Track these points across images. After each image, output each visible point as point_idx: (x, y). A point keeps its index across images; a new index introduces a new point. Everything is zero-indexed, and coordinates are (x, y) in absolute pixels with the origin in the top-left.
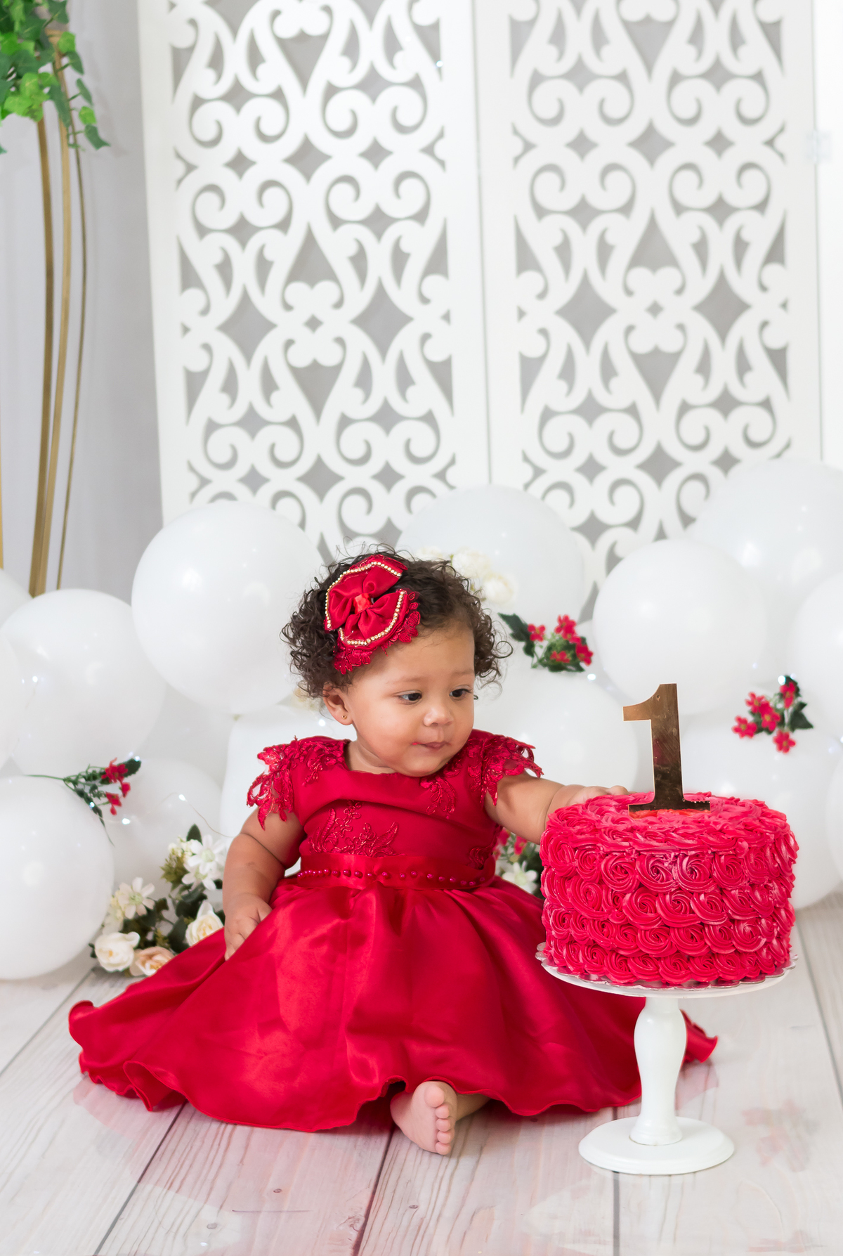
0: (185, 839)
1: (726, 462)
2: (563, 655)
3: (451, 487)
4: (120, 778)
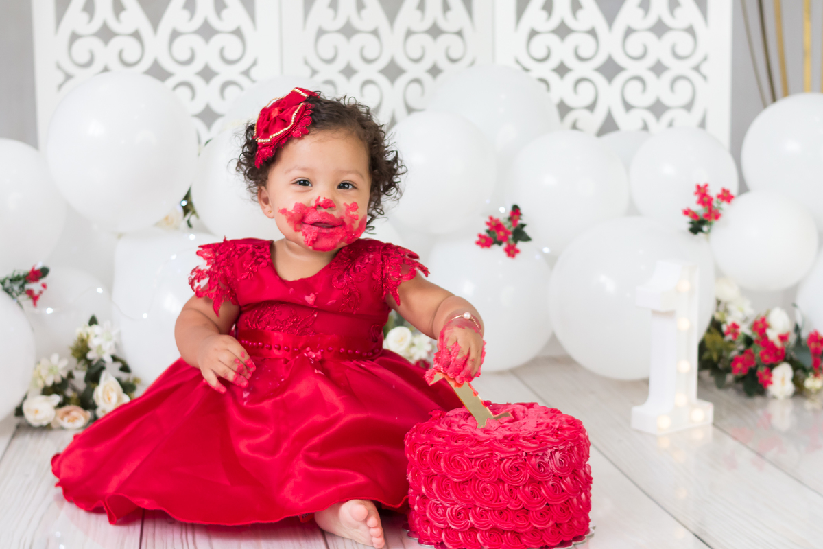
0: (88, 324)
1: (435, 71)
3: (253, 81)
4: (37, 279)
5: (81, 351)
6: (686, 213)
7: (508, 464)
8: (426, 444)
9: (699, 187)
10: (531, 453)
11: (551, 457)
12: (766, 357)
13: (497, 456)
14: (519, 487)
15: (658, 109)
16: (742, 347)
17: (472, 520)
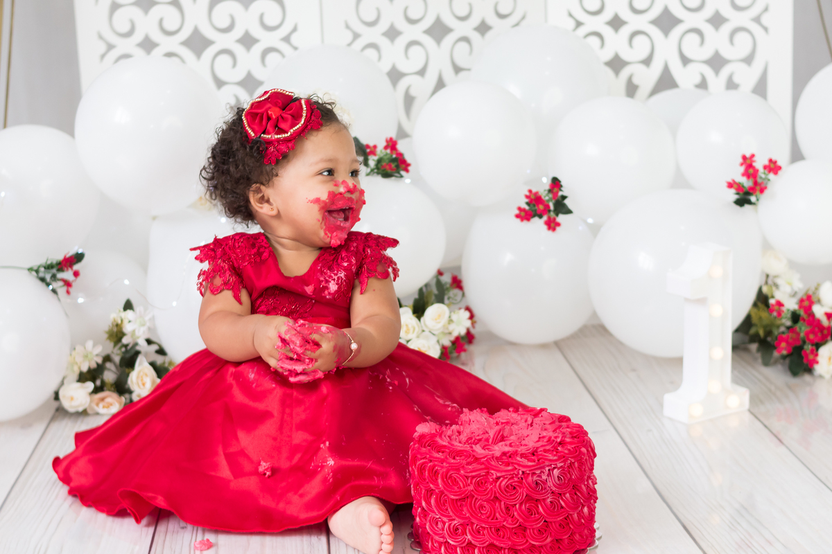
0: (122, 310)
2: (390, 166)
3: (296, 48)
4: (71, 266)
5: (117, 335)
6: (730, 185)
7: (504, 483)
8: (425, 458)
9: (744, 158)
10: (528, 472)
11: (549, 475)
12: (812, 336)
13: (493, 475)
14: (516, 505)
15: (717, 62)
16: (789, 323)
17: (469, 537)
